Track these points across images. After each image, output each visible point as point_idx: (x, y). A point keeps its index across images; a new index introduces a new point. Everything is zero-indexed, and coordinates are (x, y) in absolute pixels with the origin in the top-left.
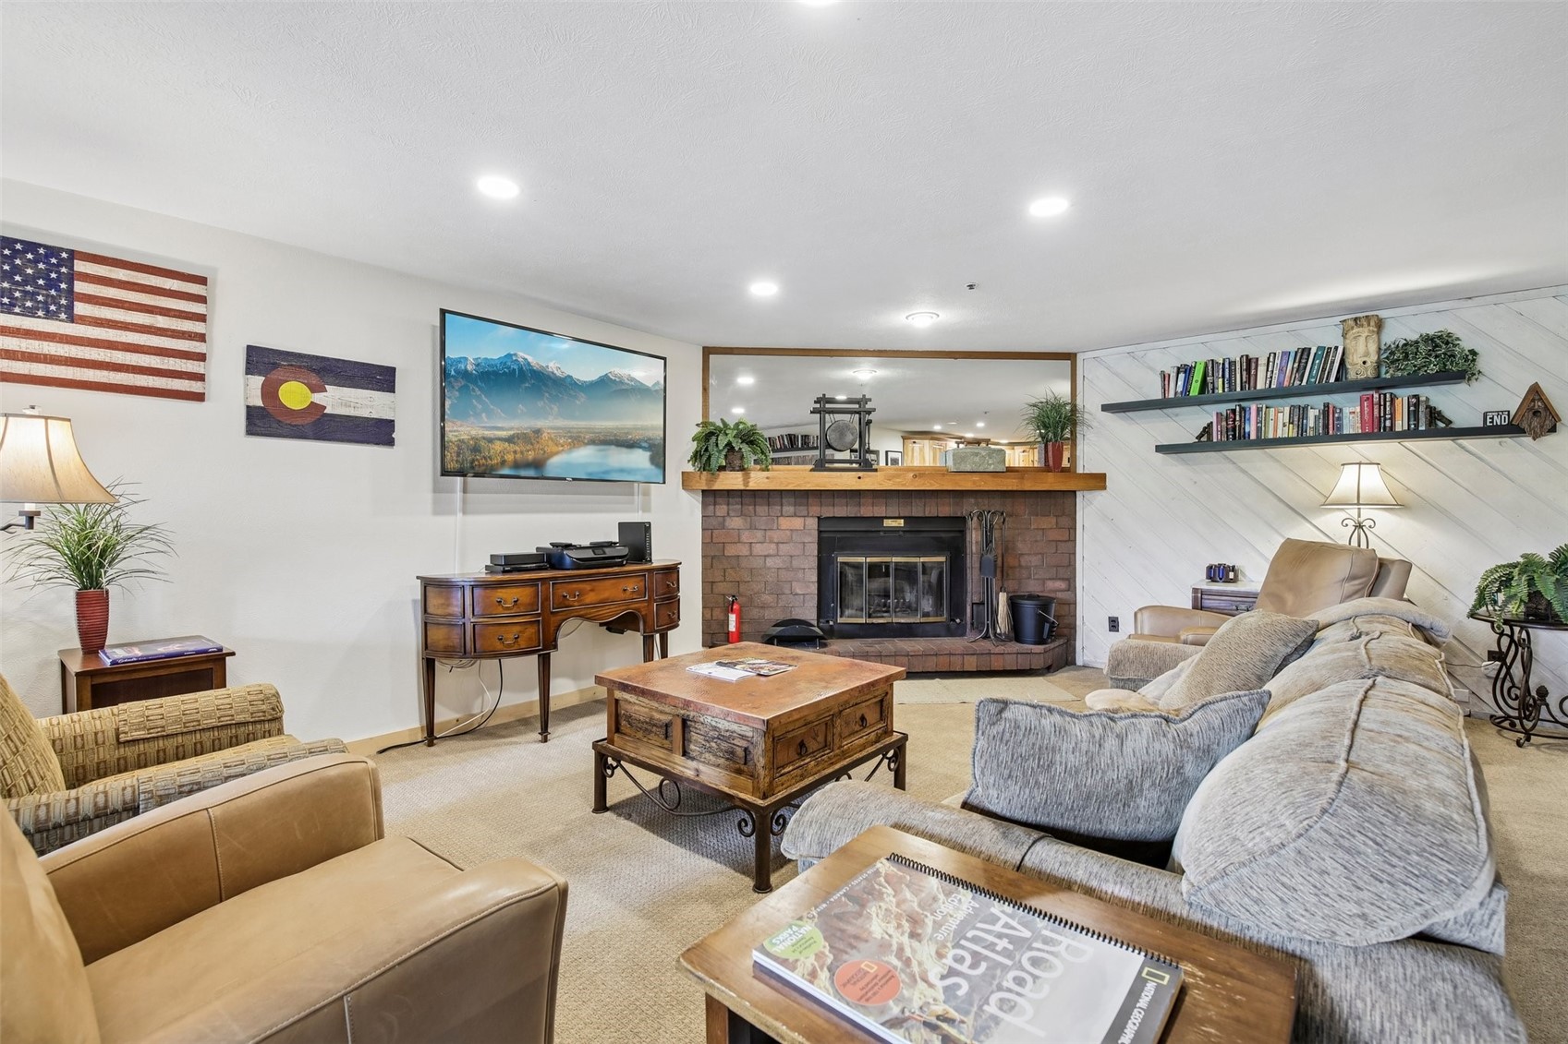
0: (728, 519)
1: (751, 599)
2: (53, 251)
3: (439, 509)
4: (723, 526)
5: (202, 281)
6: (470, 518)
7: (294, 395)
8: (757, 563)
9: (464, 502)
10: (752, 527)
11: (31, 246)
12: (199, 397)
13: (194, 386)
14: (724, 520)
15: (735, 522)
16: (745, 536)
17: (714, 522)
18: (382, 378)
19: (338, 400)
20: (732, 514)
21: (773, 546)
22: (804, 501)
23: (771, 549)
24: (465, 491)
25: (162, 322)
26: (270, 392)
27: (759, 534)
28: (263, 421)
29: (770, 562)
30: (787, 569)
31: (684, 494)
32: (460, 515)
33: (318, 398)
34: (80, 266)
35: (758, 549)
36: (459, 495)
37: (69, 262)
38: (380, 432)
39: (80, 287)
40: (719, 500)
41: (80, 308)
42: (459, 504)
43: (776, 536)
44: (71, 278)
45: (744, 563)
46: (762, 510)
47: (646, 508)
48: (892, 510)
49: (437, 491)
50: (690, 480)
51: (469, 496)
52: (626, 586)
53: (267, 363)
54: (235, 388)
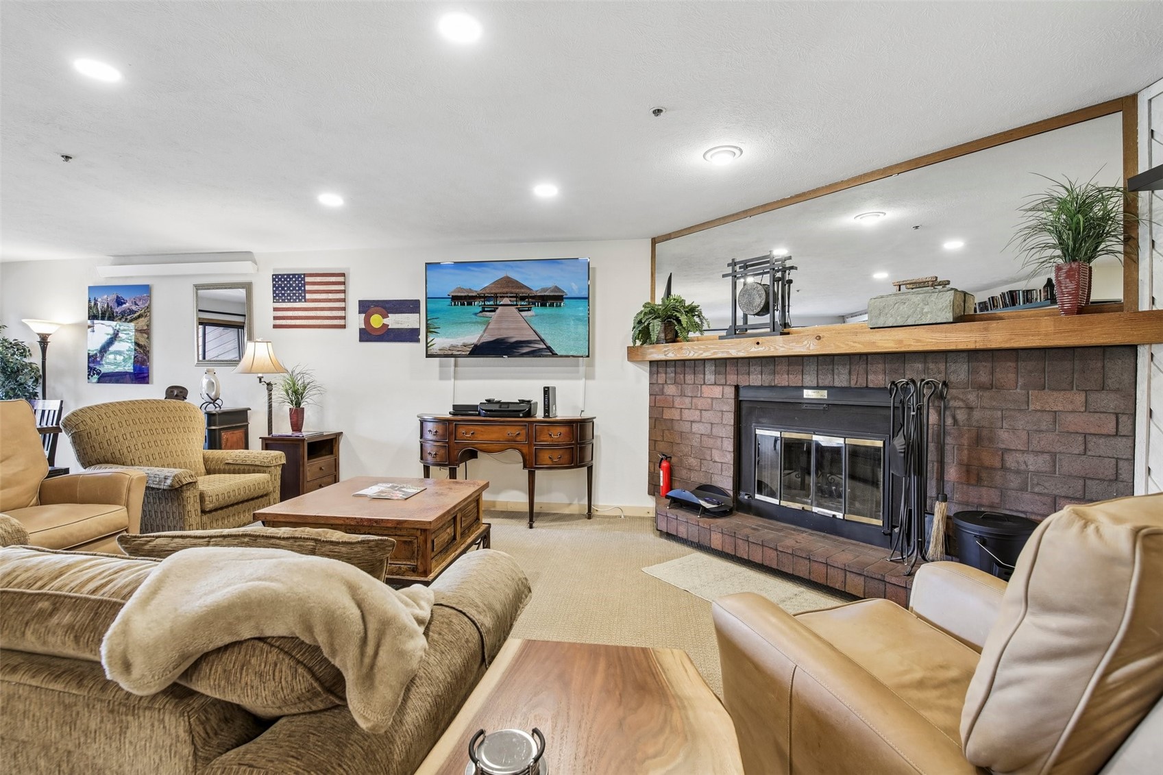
0: (666, 386)
1: (681, 461)
2: (300, 275)
3: (443, 377)
4: (662, 393)
5: (343, 275)
6: (459, 383)
7: (377, 321)
8: (685, 427)
9: (455, 372)
10: (683, 395)
11: (294, 275)
12: (344, 327)
13: (341, 322)
14: (663, 387)
15: (671, 390)
16: (678, 401)
17: (657, 389)
18: (410, 306)
19: (396, 321)
20: (669, 382)
21: (698, 412)
22: (722, 369)
23: (695, 415)
24: (456, 365)
25: (331, 296)
26: (367, 321)
27: (687, 400)
28: (367, 335)
29: (695, 427)
30: (708, 436)
31: (631, 367)
32: (453, 380)
33: (386, 321)
34: (308, 279)
35: (687, 415)
36: (453, 368)
37: (303, 279)
38: (410, 335)
39: (308, 288)
40: (661, 370)
41: (308, 296)
42: (452, 374)
43: (700, 403)
44: (304, 285)
45: (676, 427)
46: (689, 378)
47: (589, 376)
48: (809, 379)
49: (441, 366)
50: (632, 353)
51: (458, 369)
52: (511, 431)
53: (366, 307)
54: (356, 321)
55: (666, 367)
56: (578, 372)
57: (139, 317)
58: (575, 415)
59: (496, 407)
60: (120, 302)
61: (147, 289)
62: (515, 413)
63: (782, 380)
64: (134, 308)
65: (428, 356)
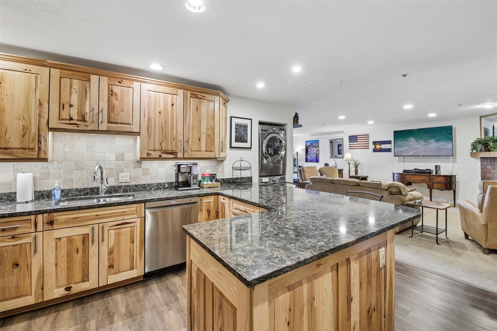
0: (487, 166)
2: (356, 136)
3: (399, 162)
4: (486, 168)
5: (368, 135)
6: (405, 163)
7: (378, 147)
9: (403, 160)
10: (494, 169)
11: (354, 136)
12: (368, 148)
13: (368, 147)
14: (486, 166)
15: (489, 167)
16: (492, 171)
17: (483, 166)
18: (389, 142)
19: (383, 146)
24: (404, 158)
25: (364, 141)
26: (375, 147)
28: (375, 150)
31: (472, 159)
32: (403, 163)
33: (381, 146)
34: (358, 137)
36: (403, 159)
37: (357, 137)
38: (389, 150)
39: (358, 139)
40: (485, 160)
41: (358, 141)
44: (357, 138)
45: (491, 179)
47: (454, 162)
49: (399, 159)
50: (472, 155)
51: (404, 159)
52: (423, 178)
53: (375, 143)
54: (372, 147)
55: (487, 159)
56: (450, 161)
57: (316, 147)
58: (450, 174)
59: (418, 171)
60: (312, 144)
61: (318, 141)
62: (425, 173)
64: (315, 145)
65: (395, 156)
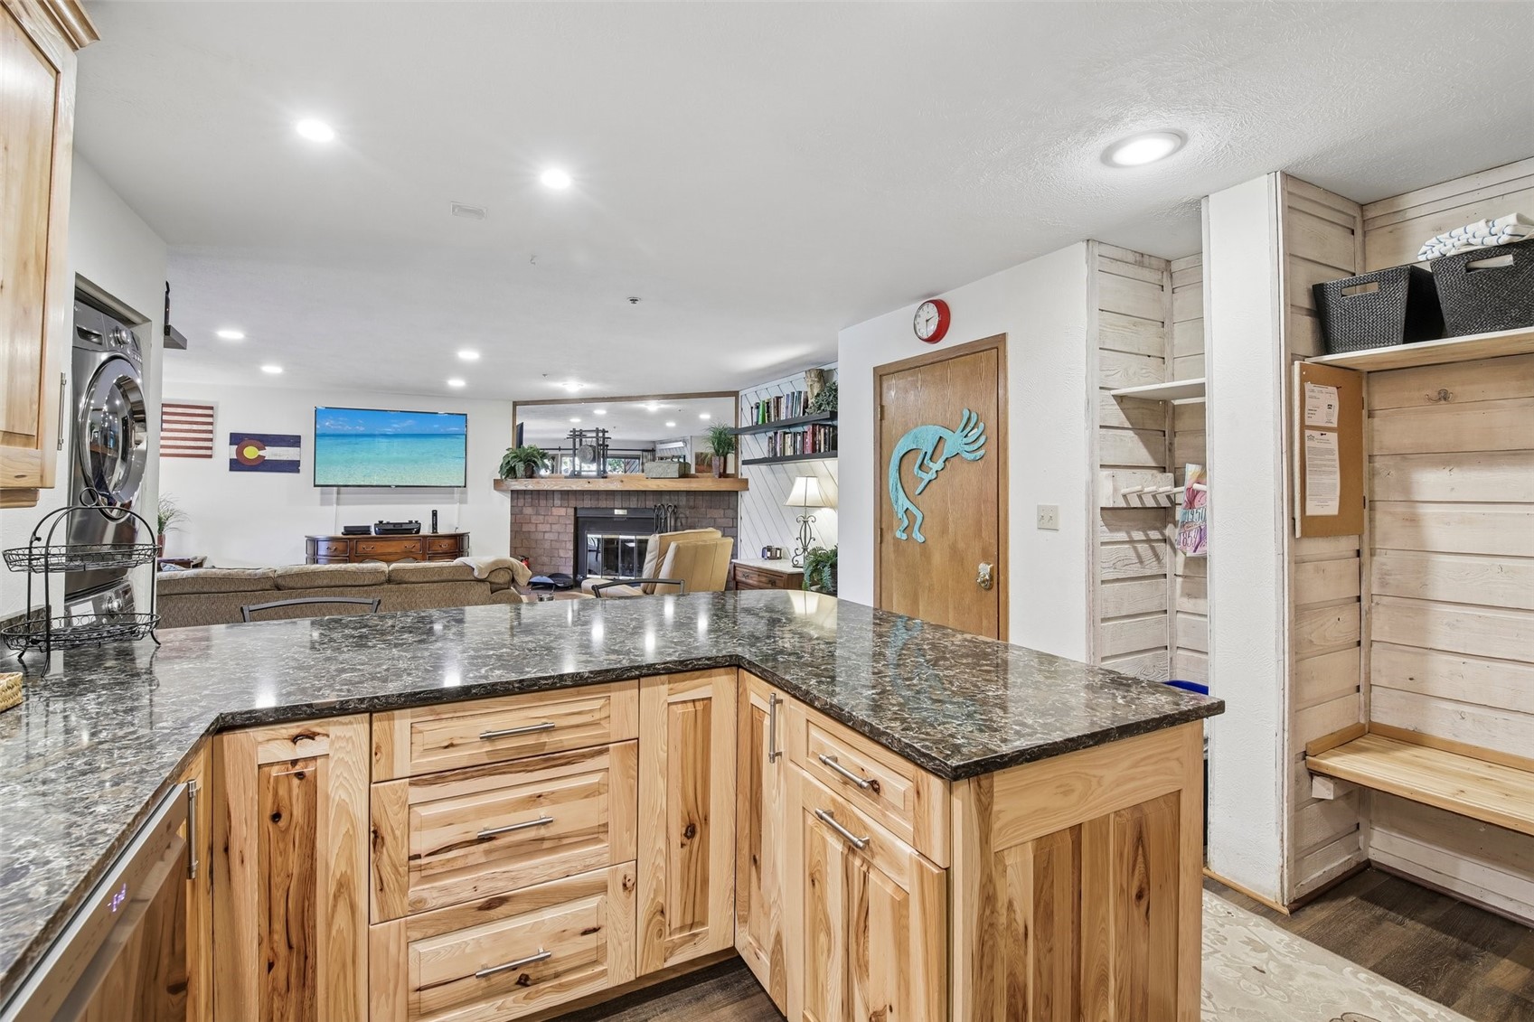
0: (524, 508)
1: (536, 559)
3: (323, 503)
4: (521, 512)
5: (212, 408)
6: (342, 508)
7: (251, 452)
8: (540, 536)
9: (338, 499)
10: (537, 514)
12: (210, 456)
13: (208, 452)
14: (522, 510)
15: (528, 510)
16: (534, 519)
17: (517, 510)
18: (295, 441)
19: (271, 453)
20: (526, 506)
21: (549, 526)
22: (566, 497)
23: (547, 528)
24: (338, 493)
25: (195, 427)
26: (240, 452)
27: (541, 518)
28: (237, 465)
29: (547, 536)
30: (556, 541)
31: (496, 493)
32: (335, 506)
33: (262, 453)
35: (541, 527)
36: (335, 496)
38: (293, 466)
40: (520, 496)
42: (335, 500)
43: (551, 519)
45: (533, 536)
46: (543, 503)
47: (463, 501)
48: (618, 504)
49: (322, 493)
50: (497, 484)
51: (341, 496)
52: (408, 544)
53: (237, 439)
54: (225, 451)
55: (524, 495)
56: (456, 499)
58: (452, 532)
59: (389, 527)
62: (407, 531)
63: (603, 504)
65: (313, 486)
